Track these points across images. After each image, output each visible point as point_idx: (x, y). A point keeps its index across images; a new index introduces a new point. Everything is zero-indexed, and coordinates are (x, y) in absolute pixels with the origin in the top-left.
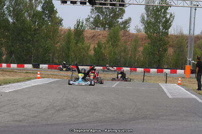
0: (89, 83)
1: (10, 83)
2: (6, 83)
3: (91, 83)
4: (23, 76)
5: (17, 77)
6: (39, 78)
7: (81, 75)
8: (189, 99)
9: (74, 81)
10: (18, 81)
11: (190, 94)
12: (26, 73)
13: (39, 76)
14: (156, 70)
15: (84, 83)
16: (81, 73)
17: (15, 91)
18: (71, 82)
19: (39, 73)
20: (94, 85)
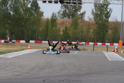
0: (56, 52)
1: (11, 52)
2: (9, 52)
3: (57, 52)
4: (19, 48)
5: (16, 48)
6: (29, 49)
7: (51, 47)
9: (47, 51)
10: (16, 51)
11: (122, 58)
12: (21, 46)
13: (29, 47)
14: (101, 43)
15: (53, 53)
16: (51, 46)
17: (14, 57)
18: (45, 52)
20: (59, 54)
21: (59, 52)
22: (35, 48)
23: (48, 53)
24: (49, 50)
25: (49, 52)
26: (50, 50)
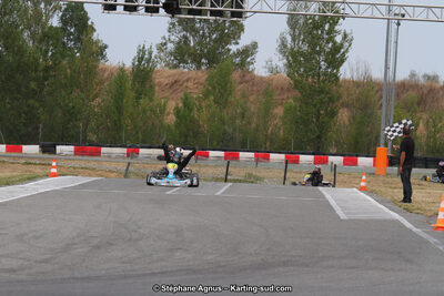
0: (188, 181)
3: (192, 181)
5: (5, 173)
7: (172, 167)
8: (385, 221)
9: (159, 178)
11: (387, 210)
12: (26, 163)
14: (312, 158)
15: (178, 182)
16: (173, 162)
18: (153, 180)
19: (54, 164)
20: (197, 186)
21: (195, 182)
22: (74, 172)
23: (163, 182)
24: (167, 173)
25: (166, 180)
26: (171, 175)
